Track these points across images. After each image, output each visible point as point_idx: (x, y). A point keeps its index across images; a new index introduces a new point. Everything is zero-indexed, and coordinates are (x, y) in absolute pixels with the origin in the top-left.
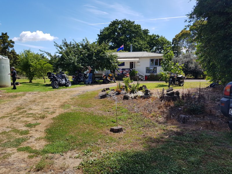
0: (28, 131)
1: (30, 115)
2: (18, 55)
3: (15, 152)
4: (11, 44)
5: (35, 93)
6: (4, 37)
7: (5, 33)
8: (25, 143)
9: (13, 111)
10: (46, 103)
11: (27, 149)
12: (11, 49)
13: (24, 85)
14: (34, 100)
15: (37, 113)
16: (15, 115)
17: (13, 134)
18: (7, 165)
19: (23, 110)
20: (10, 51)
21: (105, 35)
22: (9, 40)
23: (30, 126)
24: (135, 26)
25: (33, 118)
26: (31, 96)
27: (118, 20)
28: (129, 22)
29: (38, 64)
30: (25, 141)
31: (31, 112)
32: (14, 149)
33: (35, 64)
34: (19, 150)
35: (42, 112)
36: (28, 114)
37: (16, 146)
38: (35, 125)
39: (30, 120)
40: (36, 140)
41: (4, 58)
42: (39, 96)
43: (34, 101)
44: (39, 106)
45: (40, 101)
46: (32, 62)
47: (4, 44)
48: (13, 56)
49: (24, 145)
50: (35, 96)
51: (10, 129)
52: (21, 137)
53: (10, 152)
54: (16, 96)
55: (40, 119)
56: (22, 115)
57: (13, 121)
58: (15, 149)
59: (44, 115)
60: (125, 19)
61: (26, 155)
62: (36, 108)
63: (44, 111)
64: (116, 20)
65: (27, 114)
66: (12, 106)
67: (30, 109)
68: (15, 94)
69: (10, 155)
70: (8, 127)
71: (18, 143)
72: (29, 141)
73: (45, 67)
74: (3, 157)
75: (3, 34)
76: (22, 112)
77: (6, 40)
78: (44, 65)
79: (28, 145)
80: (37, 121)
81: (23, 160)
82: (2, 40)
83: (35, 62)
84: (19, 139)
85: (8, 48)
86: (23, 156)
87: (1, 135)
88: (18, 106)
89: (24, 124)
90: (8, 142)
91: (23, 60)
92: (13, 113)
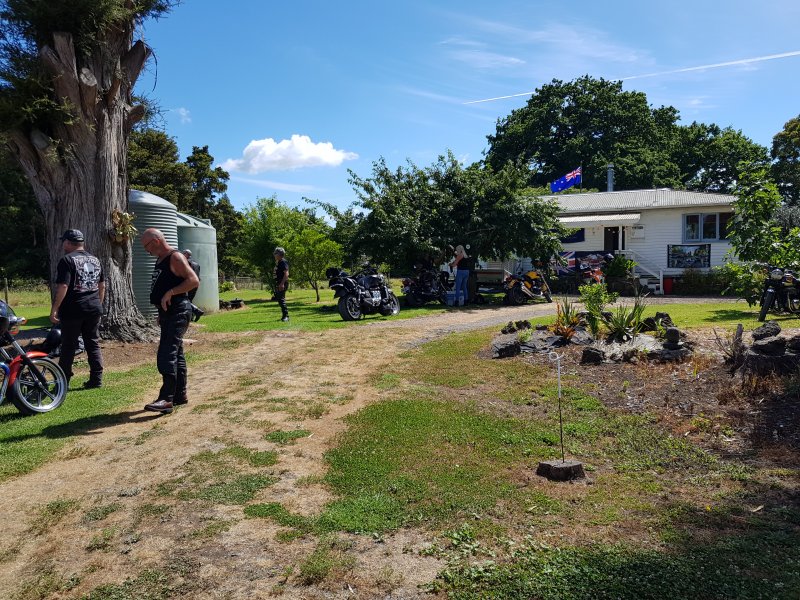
0: (276, 454)
1: (278, 405)
2: (239, 215)
3: (239, 517)
4: (220, 180)
5: (290, 333)
6: (201, 159)
7: (201, 148)
8: (267, 491)
9: (228, 390)
10: (324, 367)
11: (273, 512)
12: (218, 197)
13: (255, 310)
14: (288, 356)
15: (300, 399)
16: (236, 402)
17: (231, 460)
18: (217, 555)
19: (258, 386)
20: (216, 203)
21: (514, 136)
22: (213, 167)
23: (278, 437)
24: (625, 97)
25: (287, 415)
26: (278, 342)
27: (561, 82)
28: (603, 84)
29: (300, 242)
30: (267, 485)
31: (281, 393)
32: (235, 507)
33: (290, 241)
34: (251, 513)
35: (313, 395)
36: (272, 400)
37: (241, 499)
38: (294, 437)
39: (278, 418)
40: (299, 484)
41: (200, 224)
42: (303, 343)
43: (289, 360)
44: (305, 375)
45: (305, 359)
46: (281, 237)
47: (199, 182)
48: (226, 219)
49: (265, 498)
50: (292, 342)
51: (224, 446)
52: (255, 471)
53: (227, 518)
54: (235, 343)
55: (308, 419)
56: (254, 404)
57: (231, 420)
58: (238, 510)
59: (321, 405)
60: (587, 77)
61: (272, 530)
62: (294, 383)
63: (318, 392)
64: (554, 81)
65: (268, 401)
66: (226, 373)
67: (279, 385)
68: (233, 336)
69: (224, 525)
70: (216, 439)
71: (246, 490)
72: (278, 486)
73: (319, 253)
74: (207, 530)
75: (196, 151)
76: (256, 395)
77: (205, 169)
78: (317, 246)
79: (277, 499)
80: (298, 423)
81: (264, 545)
82: (195, 171)
83: (289, 236)
84: (249, 478)
85: (210, 192)
86: (263, 532)
87: (197, 463)
88: (242, 374)
89: (261, 430)
90: (217, 485)
91: (254, 230)
92: (230, 395)
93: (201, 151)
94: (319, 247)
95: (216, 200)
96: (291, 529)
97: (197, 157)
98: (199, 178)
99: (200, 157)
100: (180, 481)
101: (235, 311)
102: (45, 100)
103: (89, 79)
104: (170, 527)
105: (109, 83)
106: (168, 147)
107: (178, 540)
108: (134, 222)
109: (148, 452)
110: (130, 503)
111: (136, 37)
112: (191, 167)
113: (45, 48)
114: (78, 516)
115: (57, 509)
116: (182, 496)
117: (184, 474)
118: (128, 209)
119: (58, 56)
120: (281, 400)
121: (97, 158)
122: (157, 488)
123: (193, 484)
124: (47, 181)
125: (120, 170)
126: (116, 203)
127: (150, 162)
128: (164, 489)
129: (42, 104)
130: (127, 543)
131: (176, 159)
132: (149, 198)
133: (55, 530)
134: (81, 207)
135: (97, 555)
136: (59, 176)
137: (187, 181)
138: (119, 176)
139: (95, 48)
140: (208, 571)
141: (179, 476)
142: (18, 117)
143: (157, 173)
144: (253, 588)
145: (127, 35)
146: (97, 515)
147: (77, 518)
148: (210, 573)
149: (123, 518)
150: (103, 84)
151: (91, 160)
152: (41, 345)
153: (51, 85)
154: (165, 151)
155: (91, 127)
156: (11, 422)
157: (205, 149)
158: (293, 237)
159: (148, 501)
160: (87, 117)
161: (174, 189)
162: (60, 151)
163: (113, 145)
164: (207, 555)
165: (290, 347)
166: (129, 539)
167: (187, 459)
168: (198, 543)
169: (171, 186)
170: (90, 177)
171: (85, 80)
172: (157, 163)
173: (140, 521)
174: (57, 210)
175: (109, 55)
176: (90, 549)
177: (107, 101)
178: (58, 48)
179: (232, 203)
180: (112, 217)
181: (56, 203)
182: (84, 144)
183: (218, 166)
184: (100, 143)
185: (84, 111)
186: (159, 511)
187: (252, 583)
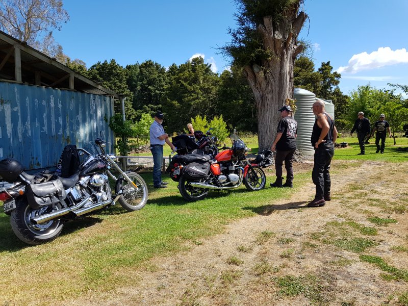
0: (376, 229)
1: (375, 202)
2: (346, 97)
3: (357, 260)
4: (336, 78)
5: (379, 162)
6: (326, 69)
7: (326, 63)
8: (372, 250)
9: (344, 191)
10: (403, 184)
11: (377, 261)
12: (334, 88)
13: (355, 148)
14: (378, 175)
15: (388, 201)
16: (349, 198)
17: (350, 229)
18: (346, 276)
19: (361, 191)
20: (333, 91)
22: (332, 72)
23: (376, 220)
25: (381, 209)
26: (371, 167)
30: (372, 246)
31: (376, 196)
32: (354, 254)
34: (364, 259)
35: (397, 200)
36: (371, 199)
37: (357, 250)
38: (387, 222)
39: (375, 210)
40: (392, 249)
41: (327, 103)
42: (387, 169)
43: (379, 178)
44: (390, 187)
45: (389, 178)
46: (372, 107)
47: (324, 80)
48: (338, 99)
49: (371, 252)
50: (380, 168)
51: (344, 220)
52: (364, 237)
53: (350, 258)
54: (345, 166)
55: (394, 212)
56: (359, 200)
57: (347, 207)
58: (356, 257)
59: (403, 207)
61: (377, 272)
62: (384, 191)
63: (400, 198)
65: (368, 199)
66: (341, 182)
67: (374, 191)
68: (344, 162)
69: (349, 262)
70: (339, 215)
71: (359, 246)
72: (380, 248)
73: (398, 116)
74: (339, 262)
75: (323, 65)
76: (360, 195)
77: (328, 74)
78: (396, 112)
79: (378, 255)
80: (389, 215)
81: (372, 278)
82: (322, 75)
83: (377, 106)
84: (361, 240)
85: (330, 86)
86: (372, 271)
87: (331, 227)
88: (351, 183)
89: (365, 215)
90: (343, 240)
91: (355, 104)
92: (345, 193)
93: (326, 65)
94: (397, 112)
95: (333, 90)
96: (389, 274)
97: (323, 68)
98: (325, 78)
99: (326, 67)
100: (323, 234)
101: (343, 148)
102: (260, 49)
103: (278, 36)
104: (319, 255)
105: (287, 36)
106: (310, 64)
107: (324, 263)
108: (296, 103)
109: (305, 217)
110: (298, 239)
111: (300, 11)
112: (321, 73)
113: (260, 25)
114: (275, 240)
115: (266, 235)
116: (324, 241)
117: (324, 231)
118: (293, 98)
119: (265, 28)
120: (376, 200)
121: (280, 74)
122: (311, 235)
123: (330, 237)
124: (259, 87)
125: (290, 78)
126: (288, 95)
127: (300, 73)
128: (314, 236)
129: (259, 52)
130: (298, 258)
131: (313, 70)
132: (302, 91)
133: (266, 244)
134: (273, 98)
135: (285, 260)
136: (264, 84)
137: (318, 81)
138: (290, 81)
139: (281, 20)
140: (341, 283)
141: (322, 231)
142: (248, 59)
143: (303, 79)
144: (368, 300)
145: (296, 11)
146: (284, 242)
147: (275, 241)
148: (343, 285)
149: (296, 245)
150: (284, 37)
151: (278, 75)
152: (254, 161)
153: (262, 42)
154: (307, 67)
155: (279, 59)
156: (244, 193)
157: (328, 63)
158: (380, 107)
159: (307, 240)
160: (277, 55)
161: (311, 86)
162: (265, 72)
163: (288, 66)
164: (340, 275)
165: (378, 171)
166: (299, 256)
167: (325, 224)
168: (335, 267)
169: (310, 84)
170: (277, 83)
171: (276, 37)
172: (304, 74)
173: (304, 249)
174: (262, 100)
175: (287, 22)
176: (282, 257)
177: (286, 45)
178: (265, 24)
179: (341, 91)
180: (286, 102)
181: (262, 97)
182: (275, 68)
183: (334, 71)
184: (282, 66)
185: (276, 52)
186: (313, 246)
187: (367, 297)
